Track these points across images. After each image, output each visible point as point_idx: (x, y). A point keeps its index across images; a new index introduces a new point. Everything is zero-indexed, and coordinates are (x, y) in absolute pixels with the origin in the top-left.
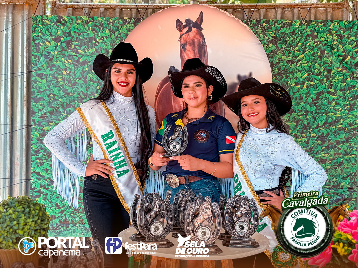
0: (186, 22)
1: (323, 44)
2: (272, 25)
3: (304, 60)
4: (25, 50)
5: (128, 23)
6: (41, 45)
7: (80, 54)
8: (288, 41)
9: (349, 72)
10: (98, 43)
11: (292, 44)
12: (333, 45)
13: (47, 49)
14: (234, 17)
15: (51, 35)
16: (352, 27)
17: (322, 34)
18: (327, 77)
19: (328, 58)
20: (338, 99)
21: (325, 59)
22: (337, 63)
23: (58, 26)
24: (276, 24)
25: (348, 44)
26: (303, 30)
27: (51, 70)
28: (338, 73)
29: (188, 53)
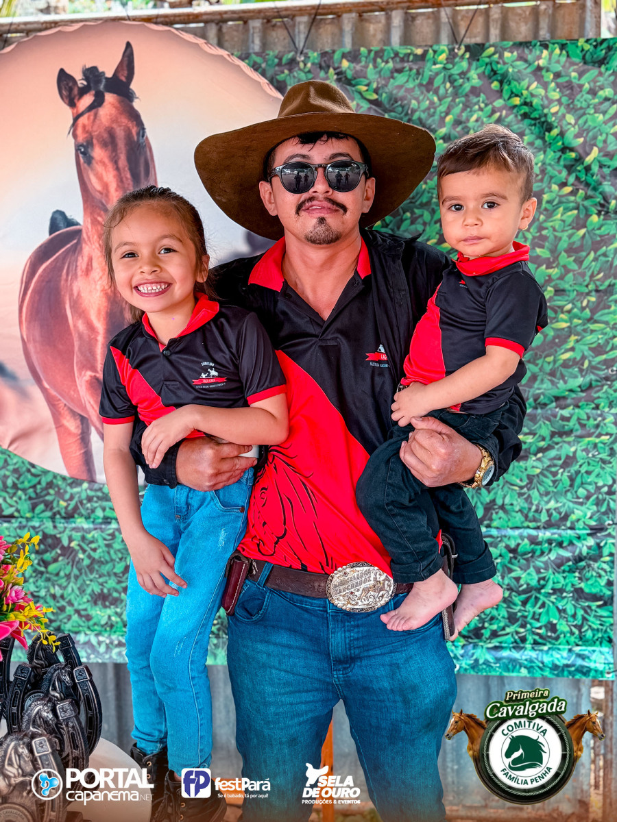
0: (86, 78)
1: (517, 116)
2: (366, 67)
8: (414, 111)
9: (593, 196)
11: (427, 119)
12: (549, 116)
16: (605, 58)
17: (516, 83)
20: (562, 278)
22: (560, 172)
24: (379, 60)
25: (592, 111)
26: (460, 74)
28: (563, 199)
29: (100, 169)
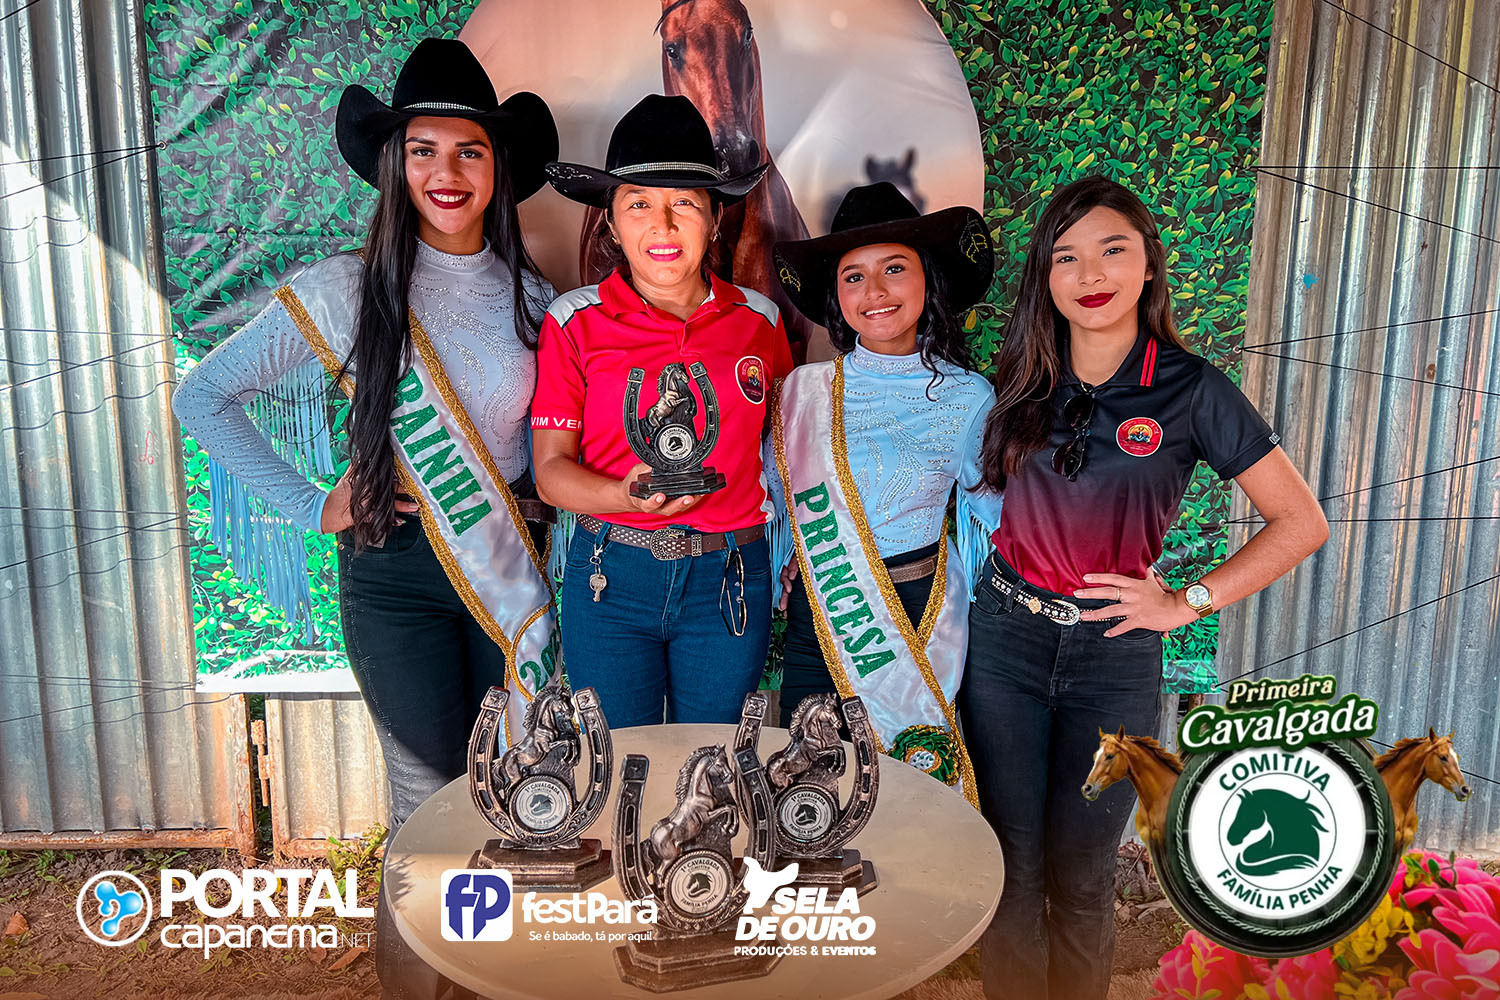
1: (1149, 52)
3: (1085, 105)
4: (135, 68)
6: (179, 51)
7: (320, 83)
8: (1034, 38)
9: (1227, 149)
10: (380, 41)
11: (1048, 48)
12: (1184, 53)
13: (203, 65)
15: (210, 11)
17: (1148, 13)
18: (1156, 165)
19: (1164, 102)
20: (1188, 241)
21: (1153, 103)
22: (1193, 119)
25: (1232, 51)
27: (222, 140)
28: (1195, 151)
29: (693, 76)
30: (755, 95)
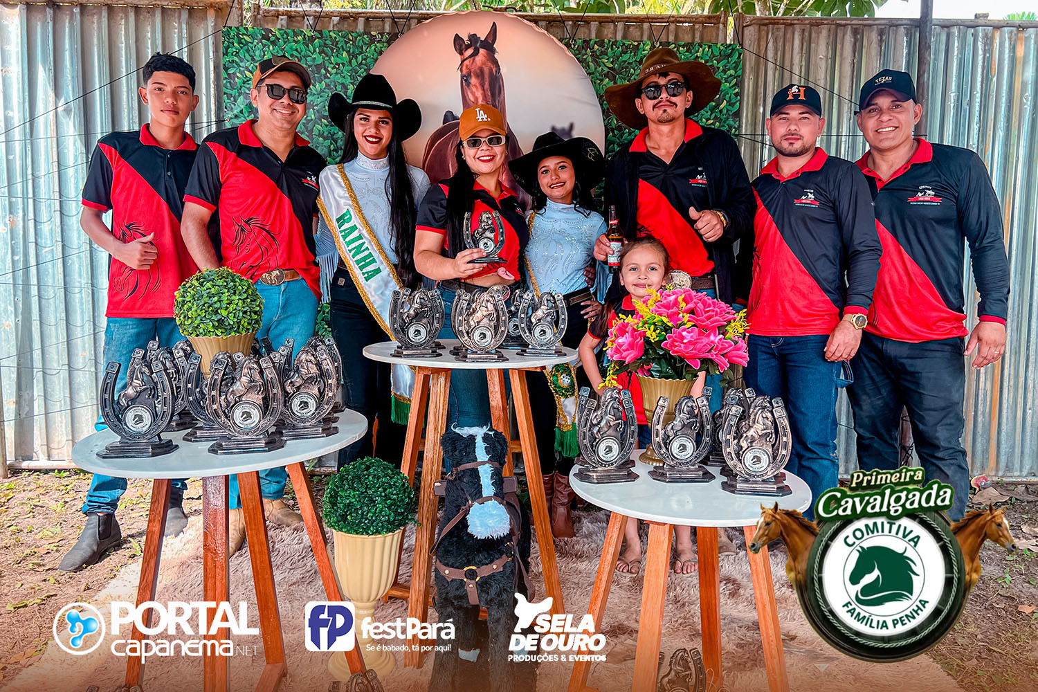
0: (470, 40)
2: (607, 49)
4: (212, 86)
5: (378, 42)
6: (238, 77)
10: (331, 74)
14: (546, 32)
15: (253, 59)
16: (731, 54)
23: (264, 46)
24: (614, 46)
29: (474, 89)
30: (502, 98)
